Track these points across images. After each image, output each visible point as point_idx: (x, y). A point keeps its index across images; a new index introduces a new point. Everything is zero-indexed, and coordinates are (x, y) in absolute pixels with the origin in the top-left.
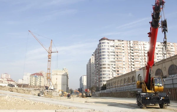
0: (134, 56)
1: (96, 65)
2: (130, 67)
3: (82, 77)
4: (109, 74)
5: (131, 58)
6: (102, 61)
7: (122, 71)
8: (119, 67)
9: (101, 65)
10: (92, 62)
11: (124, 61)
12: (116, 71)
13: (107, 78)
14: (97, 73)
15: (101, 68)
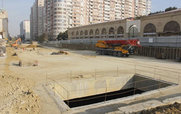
0: (93, 3)
1: (46, 8)
2: (88, 14)
3: (23, 22)
4: (65, 21)
5: (90, 4)
6: (57, 5)
7: (80, 18)
8: (77, 13)
9: (56, 9)
10: (40, 5)
11: (82, 7)
12: (73, 18)
13: (63, 24)
14: (48, 19)
15: (56, 13)
